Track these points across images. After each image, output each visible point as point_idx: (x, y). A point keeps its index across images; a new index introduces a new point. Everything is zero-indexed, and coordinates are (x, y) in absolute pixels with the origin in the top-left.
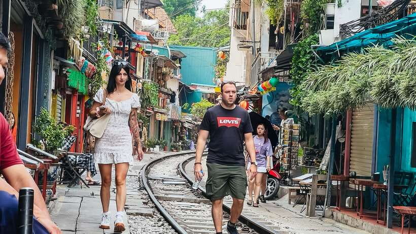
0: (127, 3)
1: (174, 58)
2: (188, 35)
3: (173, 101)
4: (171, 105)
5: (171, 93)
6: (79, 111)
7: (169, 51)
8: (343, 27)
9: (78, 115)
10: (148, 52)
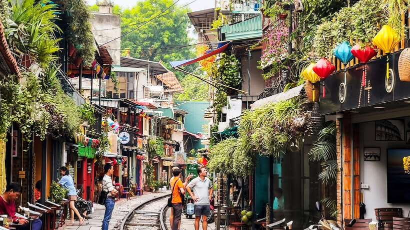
0: (137, 75)
1: (177, 115)
2: (196, 91)
3: (177, 149)
4: (176, 153)
5: (175, 143)
6: (90, 169)
7: (173, 111)
8: (231, 121)
9: (90, 172)
10: (151, 116)
